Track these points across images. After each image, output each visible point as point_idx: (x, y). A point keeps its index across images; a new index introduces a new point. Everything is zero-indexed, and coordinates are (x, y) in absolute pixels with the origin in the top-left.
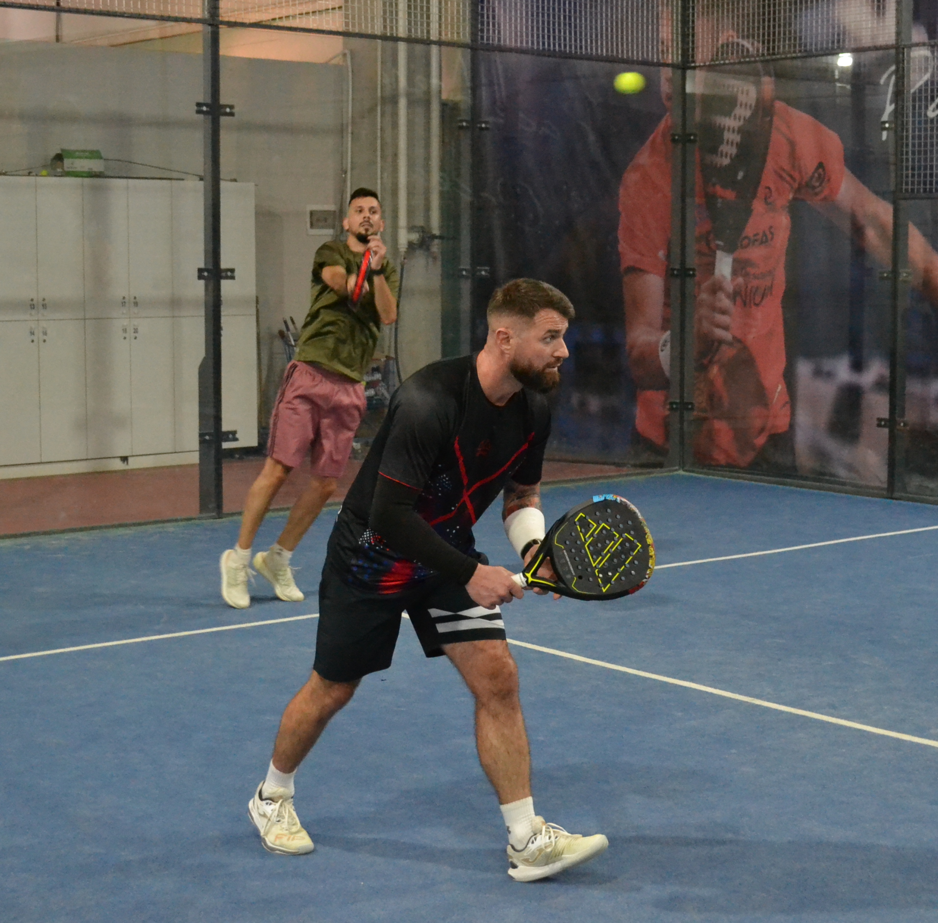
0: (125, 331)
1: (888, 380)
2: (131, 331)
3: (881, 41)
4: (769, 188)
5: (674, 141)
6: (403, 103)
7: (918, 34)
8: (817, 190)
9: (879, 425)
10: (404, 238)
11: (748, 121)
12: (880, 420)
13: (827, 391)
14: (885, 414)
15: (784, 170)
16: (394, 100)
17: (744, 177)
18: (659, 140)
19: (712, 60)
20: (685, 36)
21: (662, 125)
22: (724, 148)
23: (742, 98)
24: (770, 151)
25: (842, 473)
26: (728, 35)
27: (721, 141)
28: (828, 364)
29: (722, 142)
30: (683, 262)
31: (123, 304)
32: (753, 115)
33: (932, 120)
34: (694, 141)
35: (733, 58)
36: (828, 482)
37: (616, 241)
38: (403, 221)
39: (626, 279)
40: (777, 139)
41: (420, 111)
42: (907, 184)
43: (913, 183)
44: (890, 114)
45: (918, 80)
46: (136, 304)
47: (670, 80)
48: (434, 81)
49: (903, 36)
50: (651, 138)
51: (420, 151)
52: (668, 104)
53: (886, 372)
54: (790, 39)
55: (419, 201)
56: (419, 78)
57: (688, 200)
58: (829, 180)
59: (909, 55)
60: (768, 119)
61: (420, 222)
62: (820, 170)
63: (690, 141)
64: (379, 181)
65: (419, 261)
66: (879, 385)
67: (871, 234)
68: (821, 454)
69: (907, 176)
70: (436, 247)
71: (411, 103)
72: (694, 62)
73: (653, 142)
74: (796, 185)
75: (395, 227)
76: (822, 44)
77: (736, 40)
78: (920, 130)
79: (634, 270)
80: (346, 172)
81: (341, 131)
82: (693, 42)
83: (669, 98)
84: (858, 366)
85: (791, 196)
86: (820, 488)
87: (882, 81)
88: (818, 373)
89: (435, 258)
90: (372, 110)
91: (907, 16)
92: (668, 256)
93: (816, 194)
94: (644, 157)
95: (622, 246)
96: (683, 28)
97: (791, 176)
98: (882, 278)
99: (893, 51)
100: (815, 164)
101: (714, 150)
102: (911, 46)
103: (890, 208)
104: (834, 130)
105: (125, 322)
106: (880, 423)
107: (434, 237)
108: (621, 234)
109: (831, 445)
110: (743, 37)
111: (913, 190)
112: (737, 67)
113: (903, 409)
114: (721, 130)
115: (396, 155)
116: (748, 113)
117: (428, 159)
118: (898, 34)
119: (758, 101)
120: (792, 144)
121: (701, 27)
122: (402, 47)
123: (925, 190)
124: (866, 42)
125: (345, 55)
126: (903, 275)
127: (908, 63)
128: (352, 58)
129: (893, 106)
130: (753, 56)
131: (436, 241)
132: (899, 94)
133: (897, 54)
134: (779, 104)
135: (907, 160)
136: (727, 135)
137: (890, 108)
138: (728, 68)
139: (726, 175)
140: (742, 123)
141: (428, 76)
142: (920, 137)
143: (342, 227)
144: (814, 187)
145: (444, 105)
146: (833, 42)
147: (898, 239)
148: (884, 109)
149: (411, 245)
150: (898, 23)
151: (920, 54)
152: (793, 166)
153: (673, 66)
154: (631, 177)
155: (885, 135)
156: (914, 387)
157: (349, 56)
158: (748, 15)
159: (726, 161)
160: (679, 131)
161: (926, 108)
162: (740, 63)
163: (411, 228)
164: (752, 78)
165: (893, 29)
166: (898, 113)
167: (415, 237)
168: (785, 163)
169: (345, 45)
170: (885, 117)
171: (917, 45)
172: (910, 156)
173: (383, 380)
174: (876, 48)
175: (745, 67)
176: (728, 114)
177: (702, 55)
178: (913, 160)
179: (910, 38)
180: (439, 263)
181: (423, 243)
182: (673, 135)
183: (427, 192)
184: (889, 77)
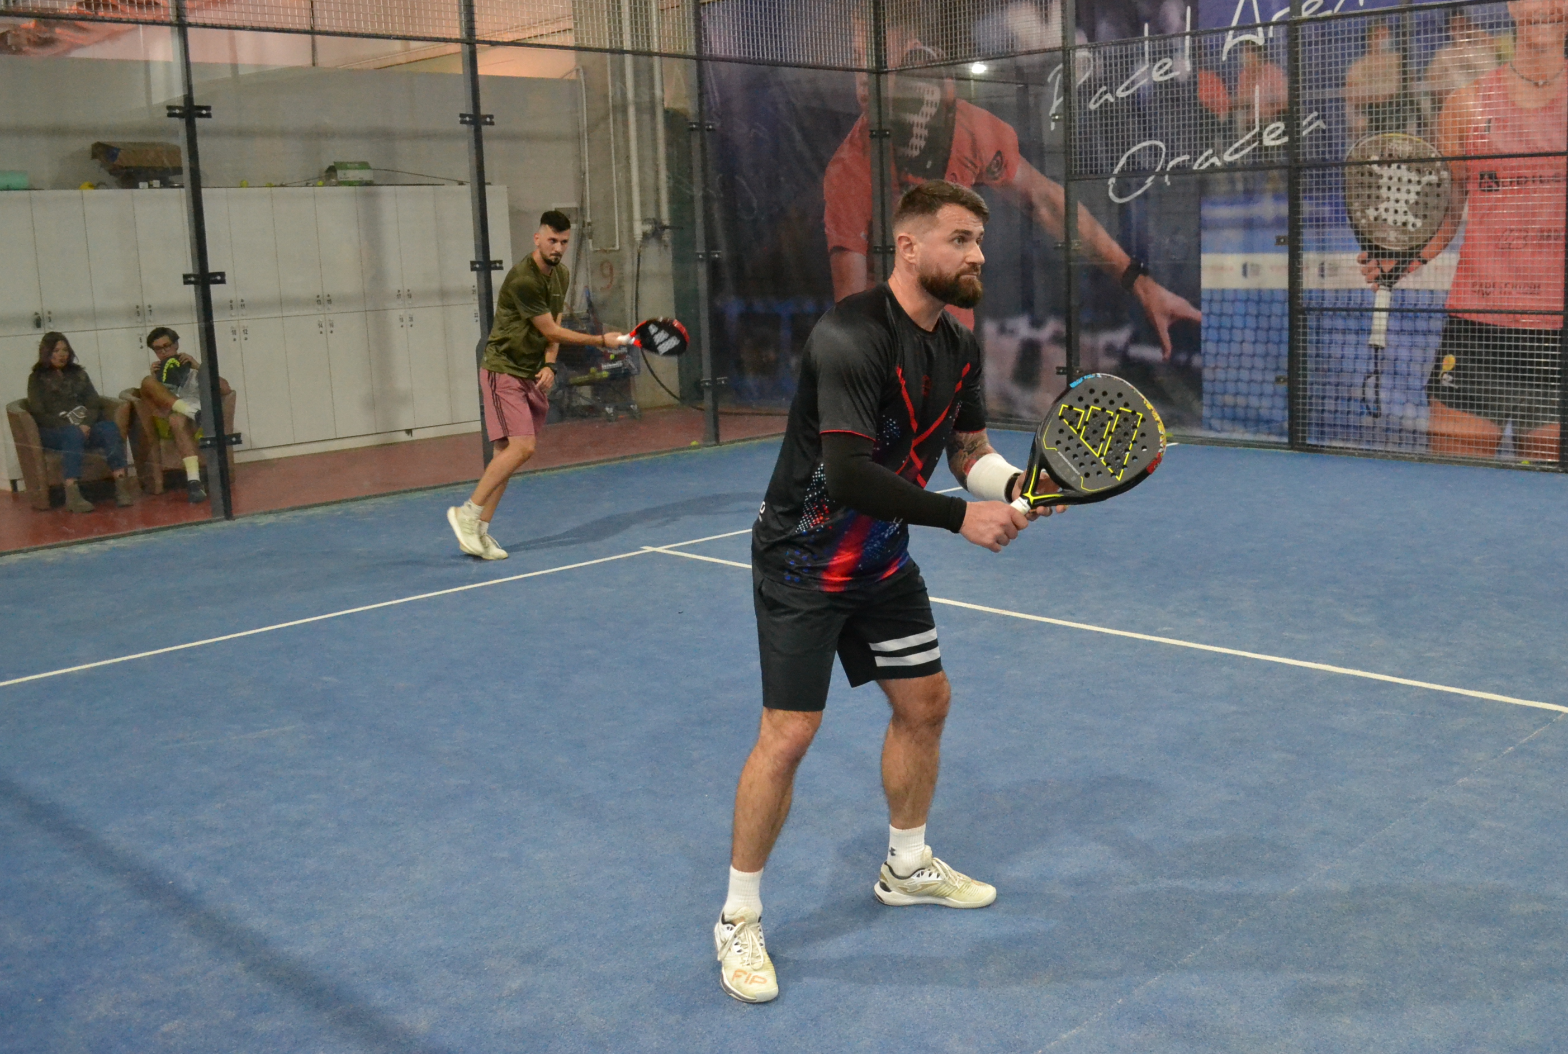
0: (402, 320)
1: (1064, 334)
2: (406, 319)
3: (1048, 45)
4: (953, 174)
5: (872, 136)
6: (631, 111)
7: (1080, 38)
8: (997, 175)
9: (1058, 373)
10: (639, 229)
11: (934, 117)
12: (1058, 368)
13: (1011, 346)
14: (1063, 363)
15: (966, 158)
16: (625, 110)
17: (932, 166)
18: (857, 135)
19: (903, 65)
20: (878, 44)
21: (859, 123)
22: (914, 141)
23: (927, 97)
24: (955, 144)
25: (1025, 414)
26: (913, 43)
27: (910, 135)
28: (1011, 323)
29: (912, 136)
30: (884, 242)
31: (399, 296)
32: (938, 112)
33: (1090, 112)
34: (888, 136)
35: (918, 63)
36: (1018, 422)
37: (823, 226)
38: (637, 215)
39: (833, 258)
40: (960, 134)
41: (646, 117)
42: (1076, 166)
43: (1081, 166)
44: (1057, 108)
45: (1081, 78)
46: (410, 296)
47: (864, 84)
48: (658, 92)
49: (1069, 40)
50: (849, 135)
51: (648, 153)
52: (864, 105)
53: (1063, 329)
54: (970, 45)
55: (651, 197)
56: (644, 90)
57: (886, 190)
58: (1006, 166)
59: (1074, 55)
60: (951, 115)
61: (651, 214)
62: (999, 158)
63: (886, 136)
64: (615, 181)
65: (652, 249)
66: (1056, 339)
67: (1044, 212)
68: (1006, 399)
69: (1075, 160)
70: (667, 235)
71: (639, 110)
72: (886, 67)
73: (852, 137)
74: (977, 171)
75: (631, 219)
76: (998, 47)
77: (922, 47)
78: (1085, 120)
79: (841, 249)
80: (584, 174)
81: (579, 137)
82: (885, 50)
83: (864, 99)
84: (1036, 323)
85: (974, 181)
86: (1009, 428)
87: (1049, 80)
88: (1002, 330)
89: (666, 246)
90: (606, 118)
91: (1071, 22)
92: (870, 236)
93: (996, 179)
94: (845, 152)
95: (830, 229)
96: (876, 38)
97: (973, 164)
98: (1056, 248)
99: (1060, 54)
100: (993, 153)
101: (906, 144)
102: (1075, 48)
103: (1061, 190)
104: (1008, 123)
105: (401, 312)
106: (1059, 371)
107: (665, 227)
108: (827, 218)
109: (1015, 391)
110: (929, 45)
111: (1081, 172)
112: (924, 71)
113: (1078, 359)
114: (912, 126)
115: (628, 158)
116: (933, 111)
117: (655, 159)
118: (1064, 38)
119: (942, 101)
120: (972, 135)
121: (891, 37)
122: (628, 59)
123: (1091, 172)
124: (1035, 46)
125: (578, 70)
126: (1075, 244)
127: (1074, 62)
128: (585, 73)
129: (1061, 99)
130: (934, 61)
131: (667, 231)
132: (1066, 89)
133: (1064, 56)
134: (961, 103)
135: (1075, 147)
136: (916, 130)
137: (1057, 102)
138: (917, 71)
139: (916, 165)
140: (928, 118)
141: (652, 87)
142: (1085, 126)
143: (584, 222)
144: (994, 173)
145: (666, 112)
146: (1008, 47)
147: (1069, 215)
148: (1051, 103)
149: (645, 236)
150: (1064, 29)
151: (1082, 54)
152: (975, 156)
153: (869, 71)
154: (833, 170)
155: (1053, 126)
156: (1085, 340)
157: (581, 70)
158: (933, 25)
159: (916, 153)
160: (876, 127)
161: (1090, 100)
162: (927, 67)
163: (645, 220)
164: (935, 80)
165: (1060, 34)
166: (1067, 105)
167: (648, 228)
168: (968, 154)
169: (578, 60)
170: (1053, 111)
171: (1081, 47)
172: (1078, 144)
173: (629, 353)
174: (1045, 51)
175: (929, 71)
176: (916, 111)
177: (893, 60)
178: (1080, 147)
179: (1074, 42)
180: (670, 249)
181: (657, 231)
182: (872, 131)
183: (657, 190)
184: (1055, 77)
